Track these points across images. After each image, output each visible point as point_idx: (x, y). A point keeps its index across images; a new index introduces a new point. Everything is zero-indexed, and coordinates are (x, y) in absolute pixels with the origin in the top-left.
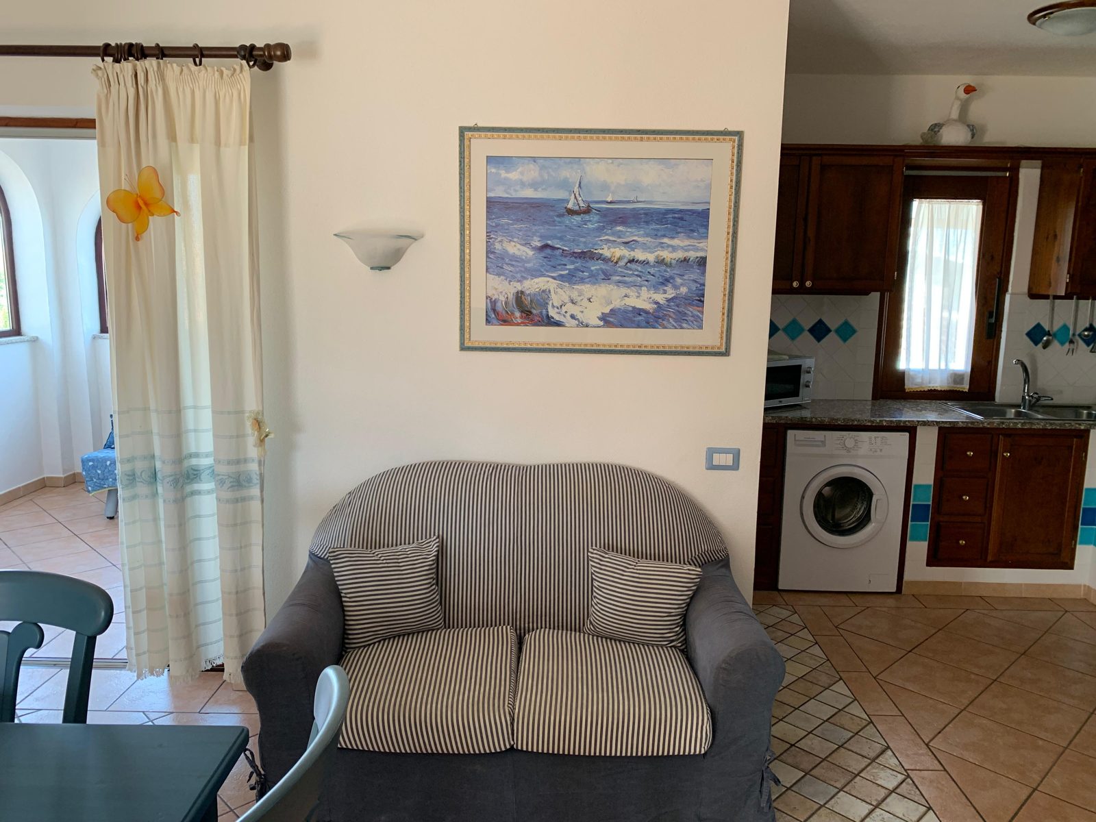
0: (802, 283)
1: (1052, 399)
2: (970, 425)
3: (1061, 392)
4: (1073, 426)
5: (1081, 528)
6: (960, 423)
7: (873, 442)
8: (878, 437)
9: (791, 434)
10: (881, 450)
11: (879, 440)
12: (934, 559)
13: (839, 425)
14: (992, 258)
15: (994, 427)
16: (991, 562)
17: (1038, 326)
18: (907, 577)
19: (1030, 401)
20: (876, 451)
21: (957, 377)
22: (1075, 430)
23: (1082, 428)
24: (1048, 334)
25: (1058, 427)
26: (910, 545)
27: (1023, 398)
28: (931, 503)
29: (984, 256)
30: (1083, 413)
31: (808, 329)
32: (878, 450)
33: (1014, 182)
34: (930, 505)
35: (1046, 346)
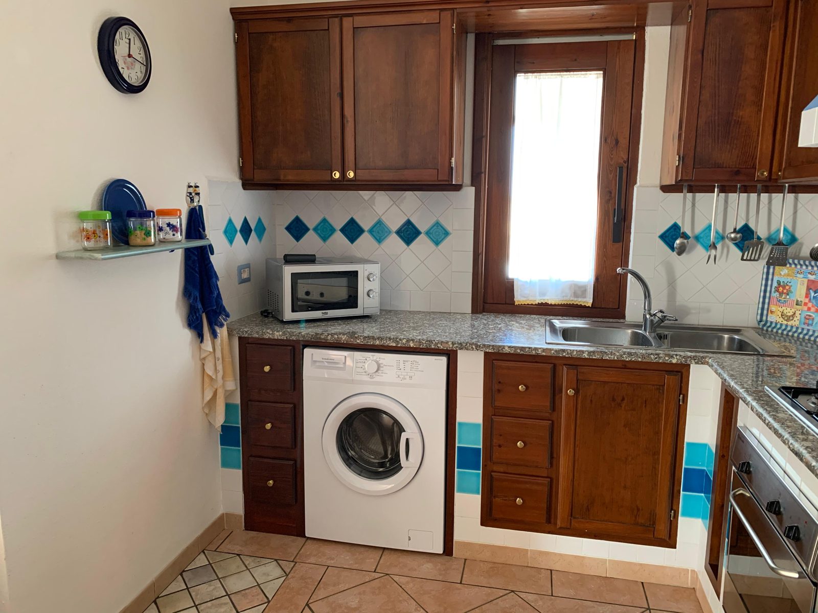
0: (343, 174)
1: (676, 320)
2: (519, 351)
3: (708, 311)
4: (660, 358)
5: (684, 495)
6: (506, 348)
7: (402, 366)
8: (407, 361)
9: (307, 352)
10: (411, 377)
11: (408, 365)
12: (489, 518)
13: (358, 344)
14: (617, 142)
15: (549, 355)
16: (560, 528)
17: (675, 227)
18: (458, 536)
19: (652, 321)
20: (405, 379)
21: (579, 289)
22: (664, 363)
23: (674, 361)
24: (684, 236)
25: (640, 360)
26: (458, 497)
27: (645, 316)
28: (481, 447)
29: (606, 140)
30: (724, 338)
31: (394, 231)
32: (408, 377)
33: (639, 47)
34: (480, 449)
35: (681, 251)
